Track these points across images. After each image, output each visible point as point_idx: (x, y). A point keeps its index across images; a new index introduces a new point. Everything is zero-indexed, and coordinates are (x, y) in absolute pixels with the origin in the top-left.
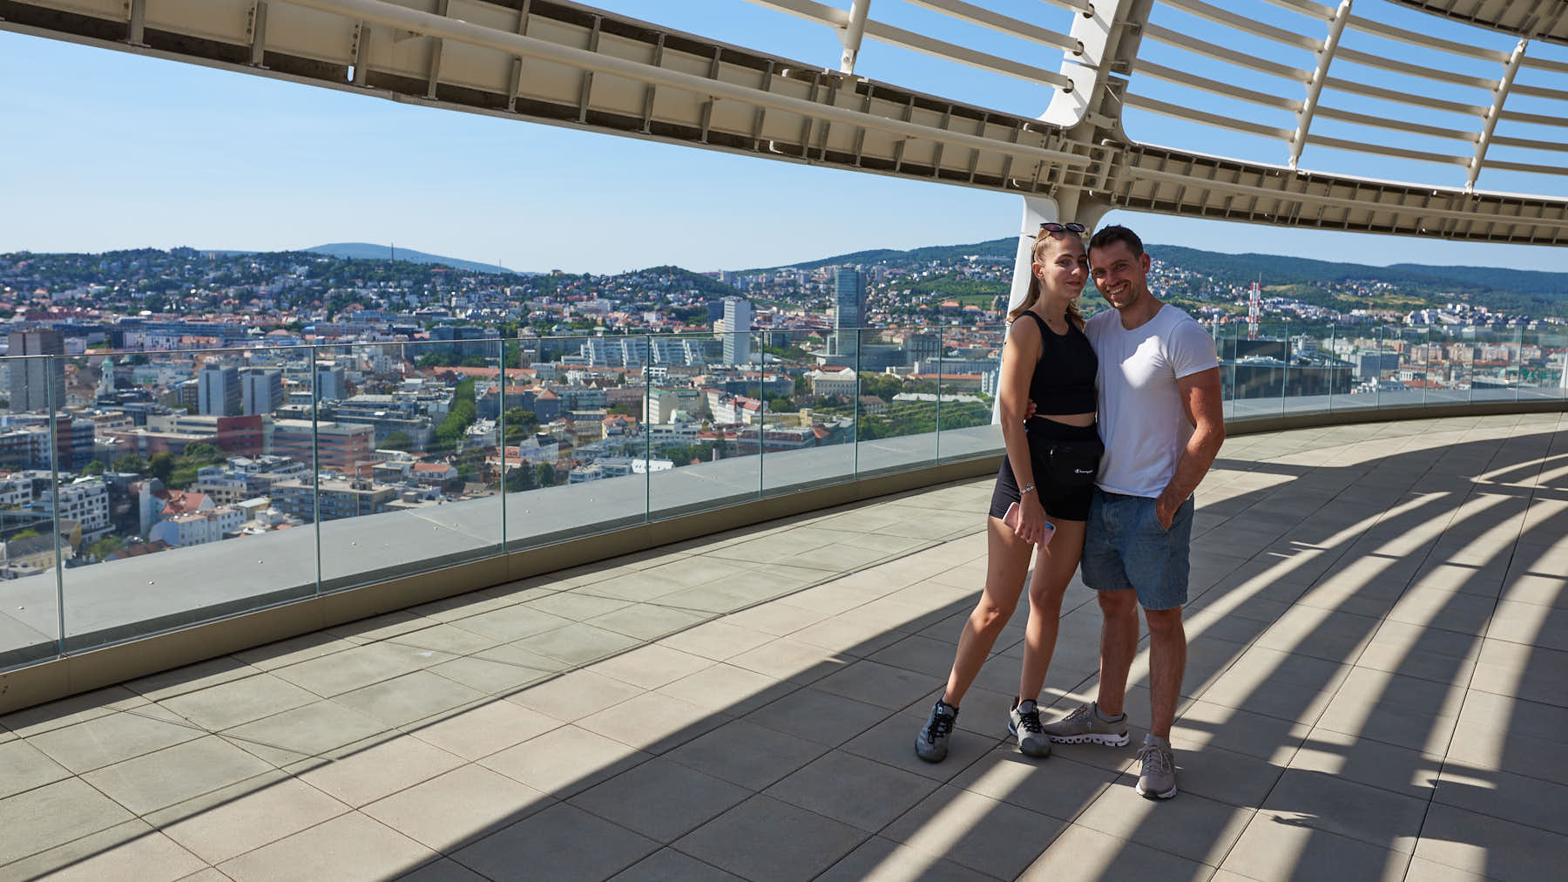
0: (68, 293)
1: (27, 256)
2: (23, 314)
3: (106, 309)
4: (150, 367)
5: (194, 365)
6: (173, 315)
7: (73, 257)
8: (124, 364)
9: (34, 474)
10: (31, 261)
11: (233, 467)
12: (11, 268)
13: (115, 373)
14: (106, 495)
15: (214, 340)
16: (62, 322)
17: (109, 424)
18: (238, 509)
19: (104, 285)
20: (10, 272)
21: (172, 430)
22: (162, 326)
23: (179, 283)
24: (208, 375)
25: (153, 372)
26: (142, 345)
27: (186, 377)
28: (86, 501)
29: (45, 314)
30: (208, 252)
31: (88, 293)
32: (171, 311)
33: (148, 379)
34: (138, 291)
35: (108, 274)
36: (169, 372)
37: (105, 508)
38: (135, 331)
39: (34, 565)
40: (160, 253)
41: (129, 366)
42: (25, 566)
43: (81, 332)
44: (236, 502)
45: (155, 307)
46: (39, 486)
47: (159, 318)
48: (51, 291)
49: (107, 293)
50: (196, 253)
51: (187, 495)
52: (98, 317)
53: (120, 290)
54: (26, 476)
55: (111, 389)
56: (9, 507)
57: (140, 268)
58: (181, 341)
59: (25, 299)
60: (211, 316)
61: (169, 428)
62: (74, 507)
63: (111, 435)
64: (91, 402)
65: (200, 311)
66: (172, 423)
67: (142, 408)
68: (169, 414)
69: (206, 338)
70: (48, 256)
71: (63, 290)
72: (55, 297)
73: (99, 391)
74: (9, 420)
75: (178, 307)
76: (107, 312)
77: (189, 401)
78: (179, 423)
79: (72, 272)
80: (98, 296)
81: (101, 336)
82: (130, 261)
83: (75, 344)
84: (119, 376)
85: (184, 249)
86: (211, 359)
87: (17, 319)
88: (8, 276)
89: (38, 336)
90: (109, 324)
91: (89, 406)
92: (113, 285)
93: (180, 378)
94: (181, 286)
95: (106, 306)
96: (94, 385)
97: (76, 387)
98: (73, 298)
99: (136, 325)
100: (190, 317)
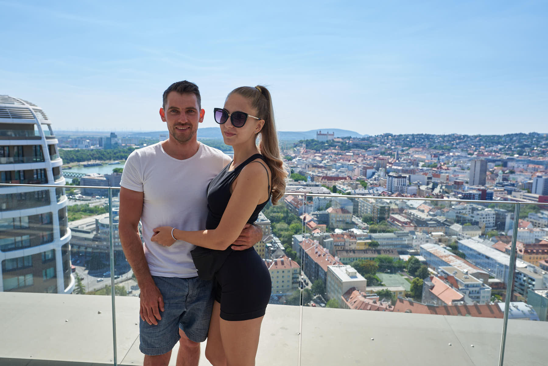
0: (491, 148)
1: (480, 136)
2: (476, 154)
3: (502, 154)
4: (515, 175)
5: (532, 176)
6: (527, 157)
7: (494, 136)
8: (507, 173)
9: (472, 205)
10: (480, 138)
11: (542, 214)
12: (474, 139)
13: (503, 176)
14: (495, 216)
15: (541, 167)
16: (488, 158)
17: (498, 193)
18: (543, 230)
19: (503, 145)
20: (474, 141)
21: (521, 198)
22: (521, 161)
23: (530, 145)
24: (537, 180)
25: (516, 176)
26: (514, 167)
27: (528, 179)
28: (488, 217)
29: (483, 154)
30: (543, 134)
31: (497, 148)
32: (526, 155)
33: (514, 179)
34: (515, 148)
35: (505, 142)
36: (522, 177)
37: (494, 220)
38: (512, 161)
39: (469, 235)
40: (525, 135)
41: (508, 174)
42: (466, 234)
43: (494, 161)
44: (542, 227)
45: (520, 154)
46: (473, 209)
47: (521, 158)
48: (486, 147)
49: (504, 148)
50: (538, 134)
51: (523, 221)
52: (500, 156)
53: (508, 147)
54: (470, 206)
55: (501, 181)
56: (465, 214)
57: (516, 140)
58: (528, 166)
59: (477, 149)
60: (541, 158)
61: (519, 197)
62: (484, 218)
63: (499, 197)
64: (494, 185)
65: (537, 156)
66: (521, 195)
67: (510, 188)
68: (520, 192)
69: (538, 166)
70: (486, 136)
71: (489, 147)
72: (487, 149)
73: (497, 181)
74: (468, 188)
75: (529, 154)
76: (503, 155)
77: (528, 188)
78: (524, 196)
79: (493, 141)
80: (500, 149)
81: (500, 163)
82: (513, 137)
83: (491, 165)
84: (504, 177)
85: (534, 133)
86: (538, 174)
87: (474, 156)
88: (473, 142)
89: (480, 162)
90: (503, 159)
91: (493, 186)
92: (506, 146)
93: (526, 179)
94: (531, 146)
95: (503, 153)
96: (495, 179)
97: (489, 180)
98: (492, 150)
99: (512, 160)
100: (533, 158)
